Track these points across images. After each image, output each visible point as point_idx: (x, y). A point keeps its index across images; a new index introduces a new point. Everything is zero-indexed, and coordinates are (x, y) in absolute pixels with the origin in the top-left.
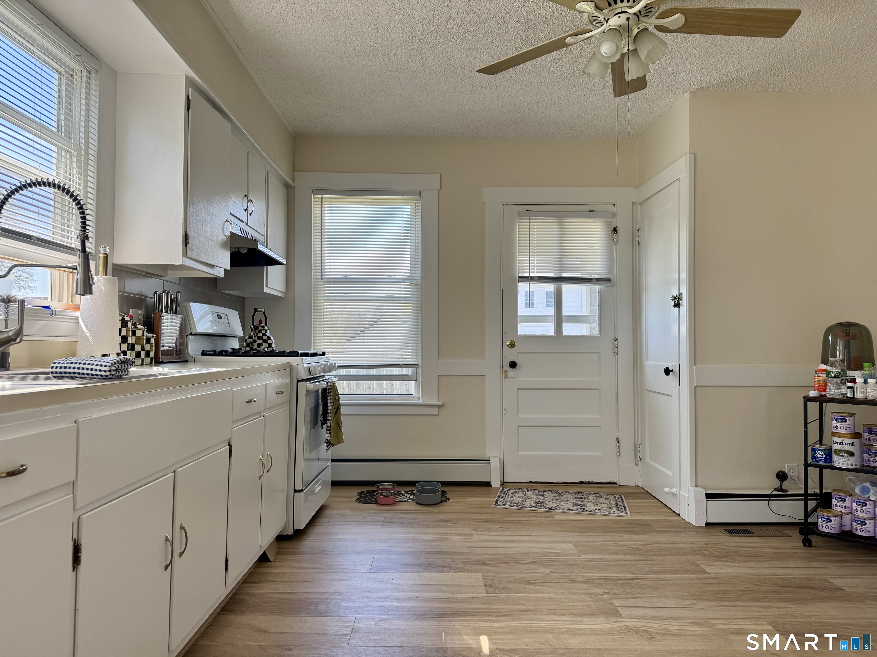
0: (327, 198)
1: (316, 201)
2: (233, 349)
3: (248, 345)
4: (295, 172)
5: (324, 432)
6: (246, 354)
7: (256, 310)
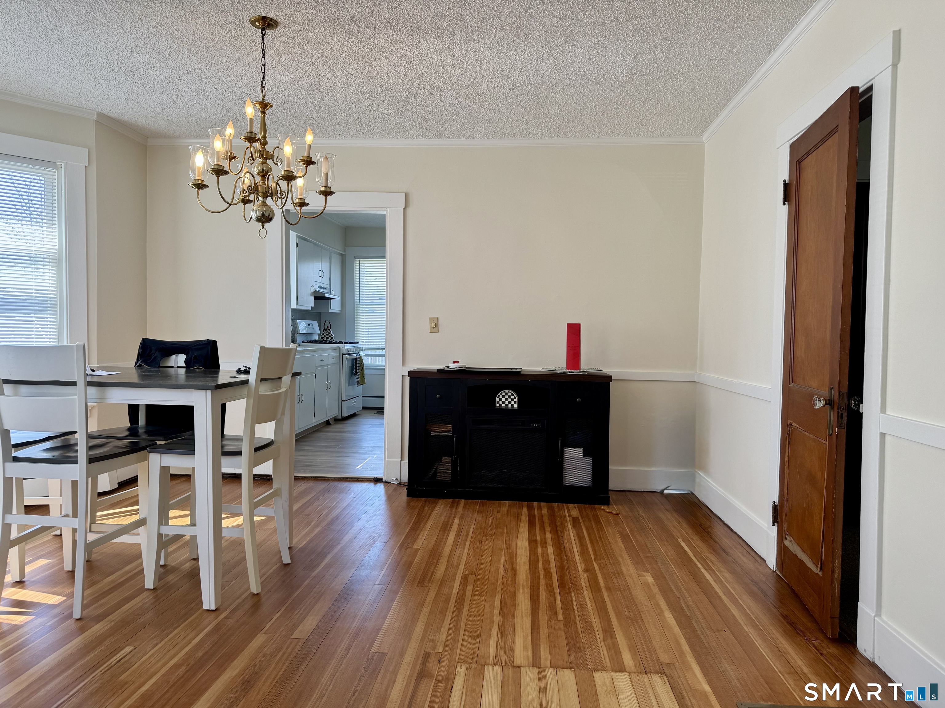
0: (362, 260)
1: (356, 262)
2: (315, 340)
3: (322, 338)
4: (346, 247)
5: (356, 378)
6: (321, 342)
7: (325, 321)
